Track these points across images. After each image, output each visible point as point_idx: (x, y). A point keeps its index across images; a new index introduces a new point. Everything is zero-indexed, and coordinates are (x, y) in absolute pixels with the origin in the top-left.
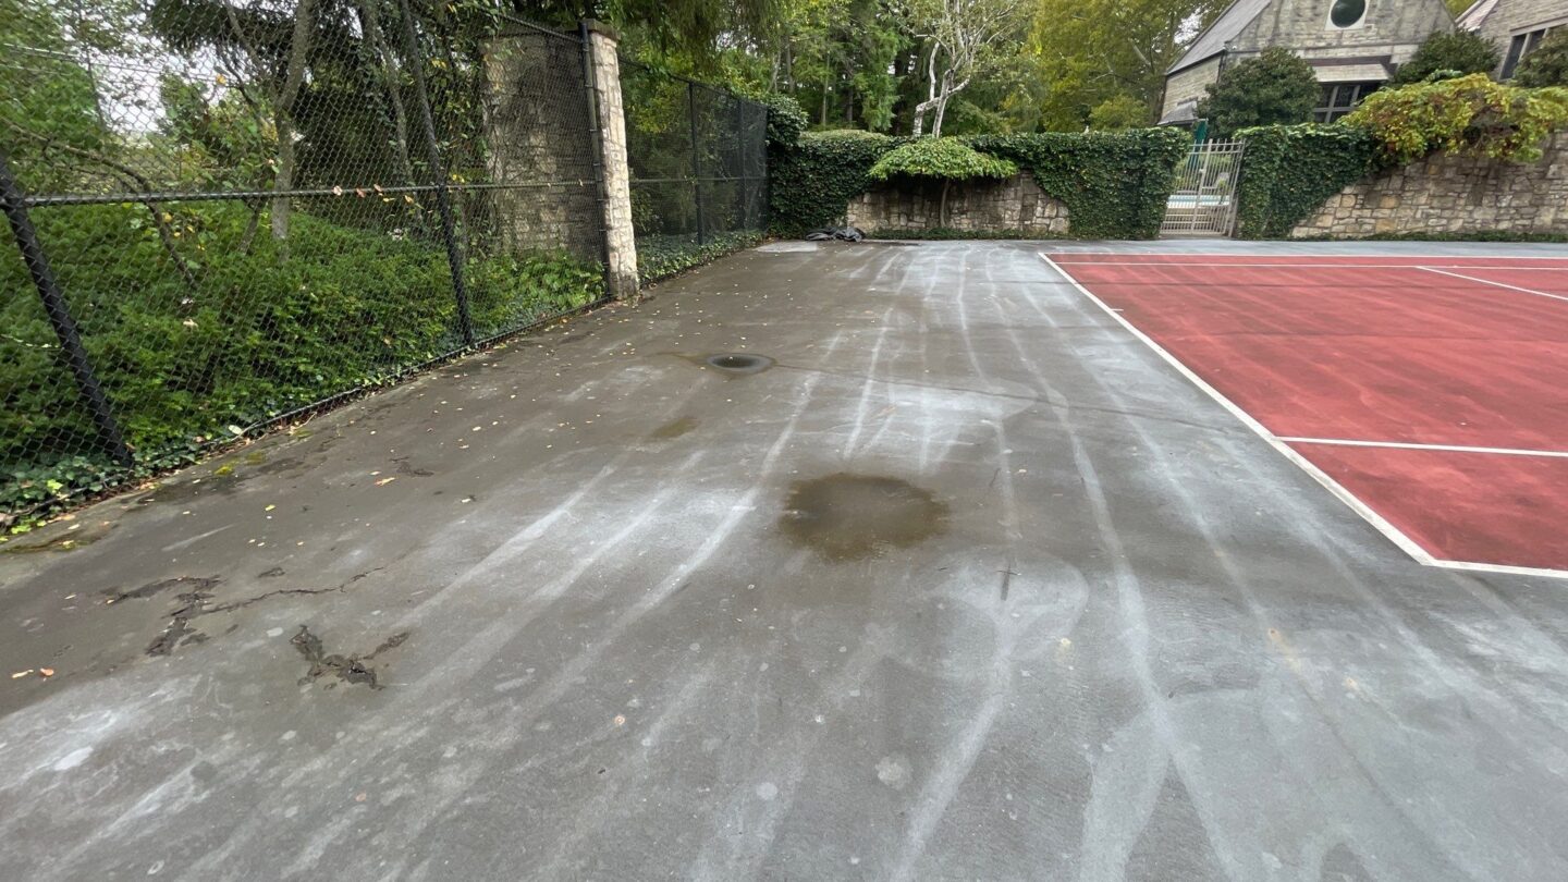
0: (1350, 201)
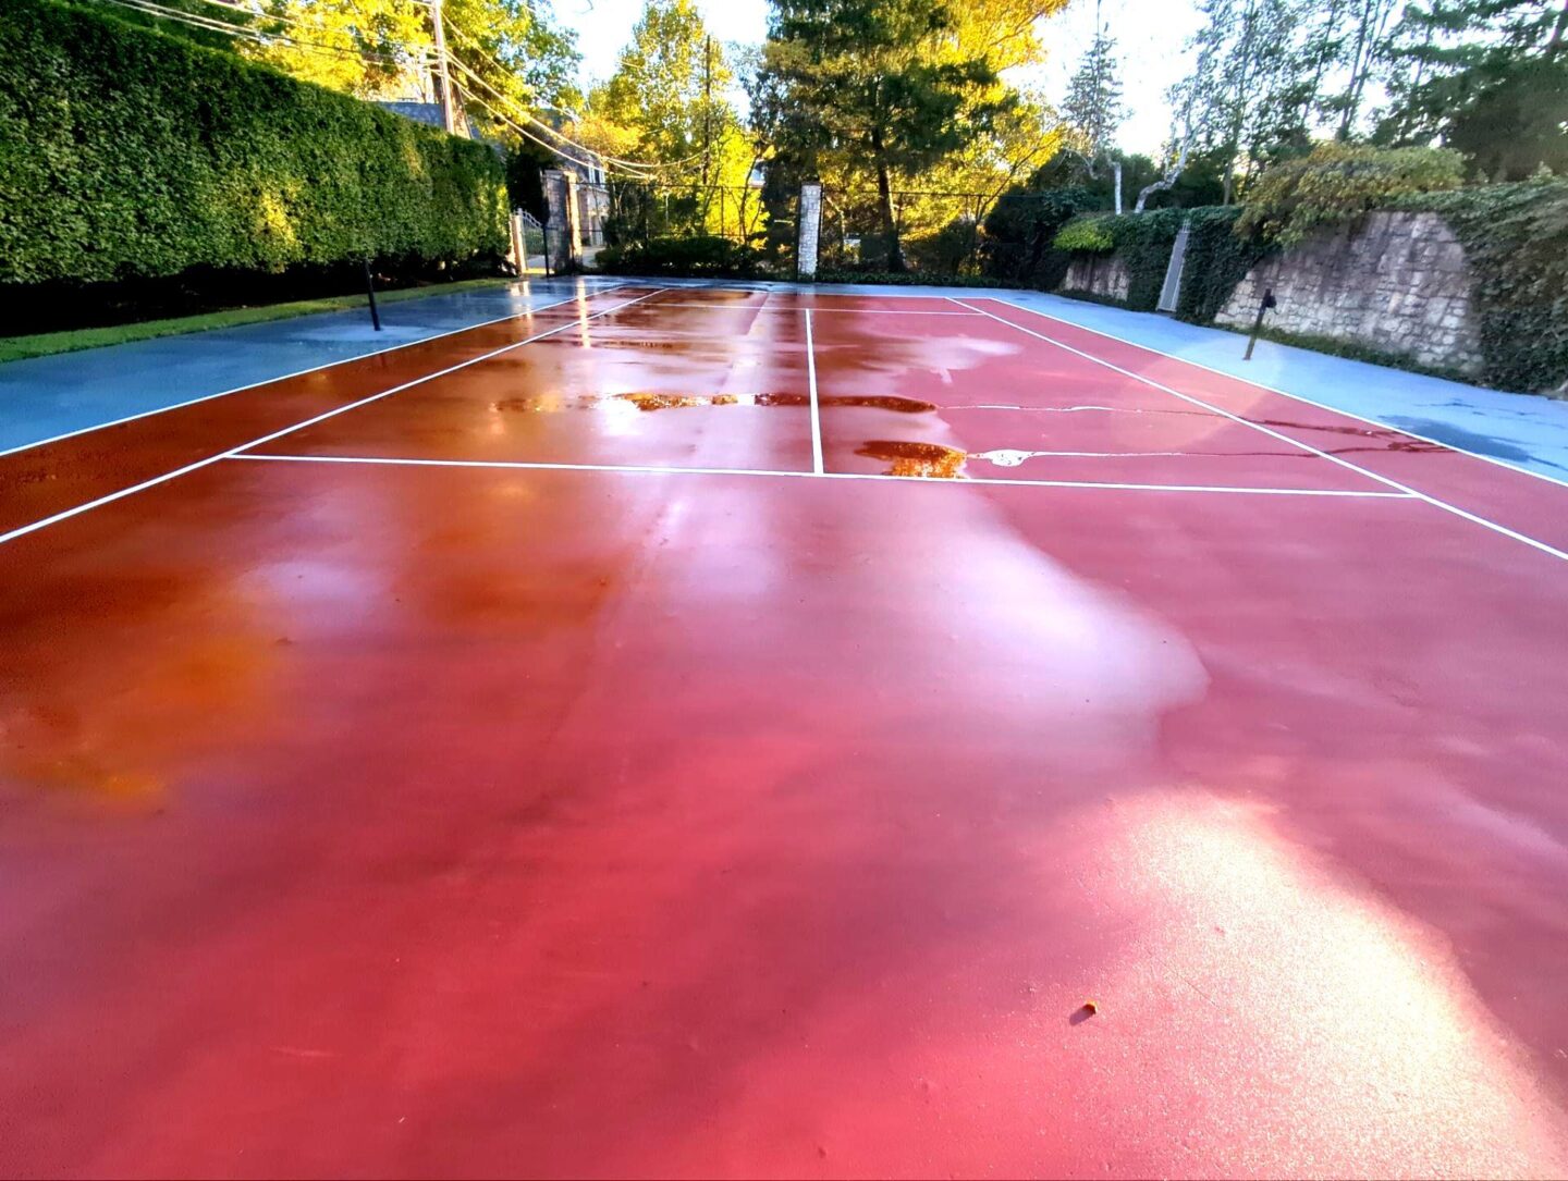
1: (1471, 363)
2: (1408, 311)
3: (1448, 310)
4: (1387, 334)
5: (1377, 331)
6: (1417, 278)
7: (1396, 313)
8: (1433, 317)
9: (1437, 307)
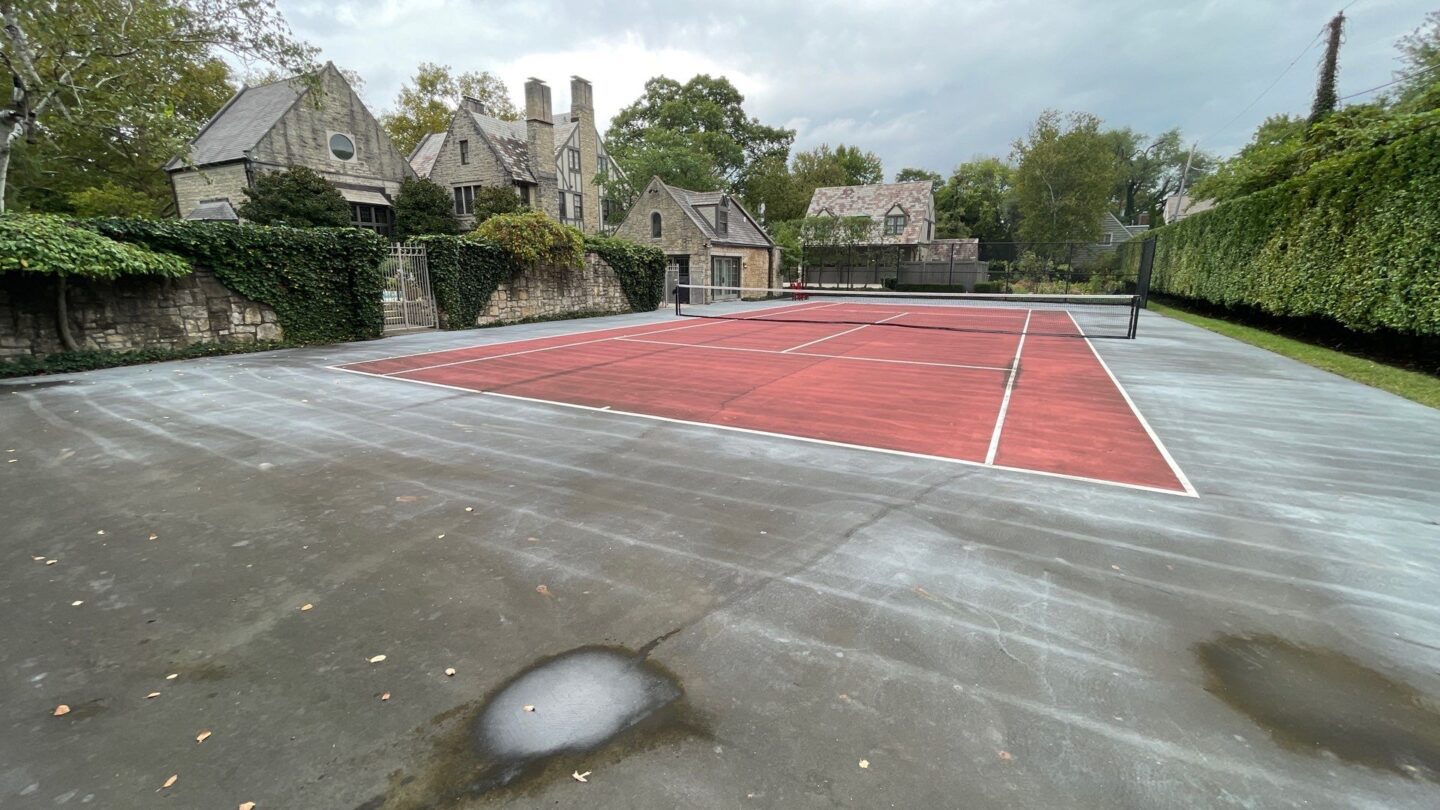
0: (503, 296)
1: (628, 307)
2: (602, 293)
3: (615, 291)
4: (598, 304)
5: (594, 304)
6: (601, 280)
7: (598, 295)
8: (611, 294)
9: (611, 289)
